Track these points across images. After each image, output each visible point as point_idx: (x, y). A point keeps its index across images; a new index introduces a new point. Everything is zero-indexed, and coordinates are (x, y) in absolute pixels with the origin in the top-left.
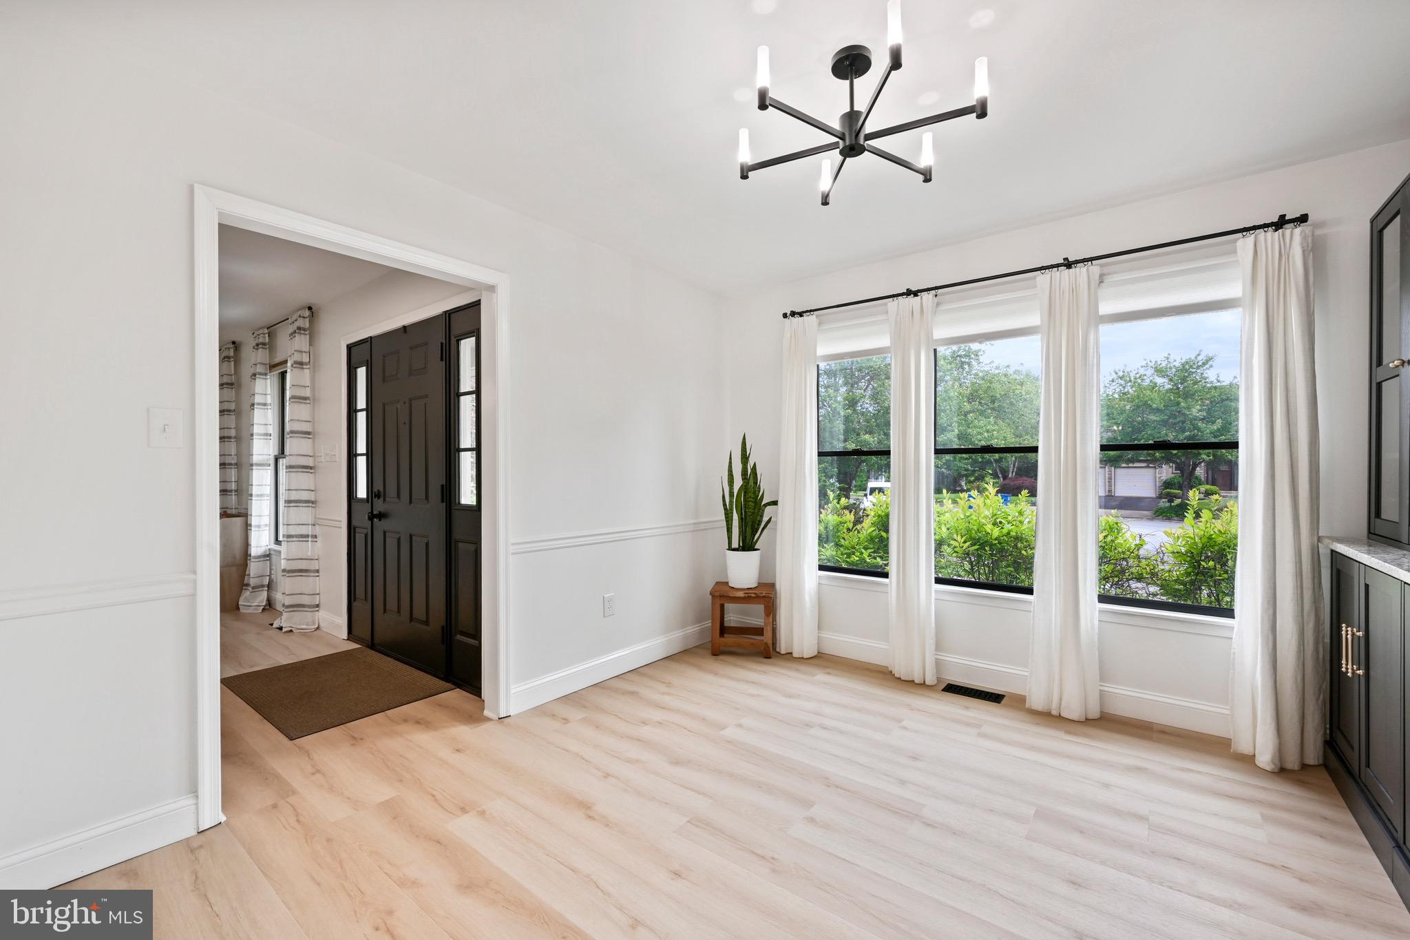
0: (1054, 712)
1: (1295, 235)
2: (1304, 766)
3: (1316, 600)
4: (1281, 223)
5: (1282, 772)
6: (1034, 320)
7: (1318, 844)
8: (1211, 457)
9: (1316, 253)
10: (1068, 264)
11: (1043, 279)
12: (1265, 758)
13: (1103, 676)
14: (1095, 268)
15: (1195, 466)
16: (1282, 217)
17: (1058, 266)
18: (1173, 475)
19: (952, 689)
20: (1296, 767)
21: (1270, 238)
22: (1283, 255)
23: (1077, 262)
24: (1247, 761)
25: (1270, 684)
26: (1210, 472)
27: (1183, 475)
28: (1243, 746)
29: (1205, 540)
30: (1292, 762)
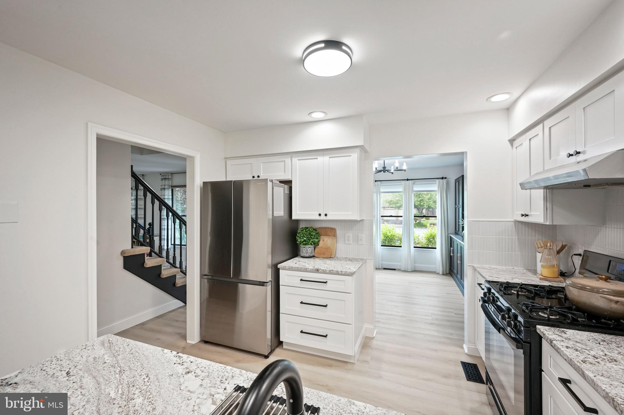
0: (406, 270)
1: (445, 180)
2: (446, 274)
3: (448, 244)
4: (443, 178)
5: (443, 274)
6: (401, 190)
7: (448, 281)
8: (427, 207)
9: (448, 183)
10: (408, 180)
11: (403, 182)
12: (441, 273)
13: (415, 263)
14: (413, 181)
15: (423, 209)
16: (443, 177)
17: (406, 180)
18: (416, 212)
19: (384, 269)
20: (445, 274)
21: (441, 180)
22: (443, 184)
23: (410, 180)
24: (439, 274)
25: (441, 260)
26: (427, 211)
27: (419, 212)
28: (438, 272)
29: (430, 234)
30: (445, 273)
